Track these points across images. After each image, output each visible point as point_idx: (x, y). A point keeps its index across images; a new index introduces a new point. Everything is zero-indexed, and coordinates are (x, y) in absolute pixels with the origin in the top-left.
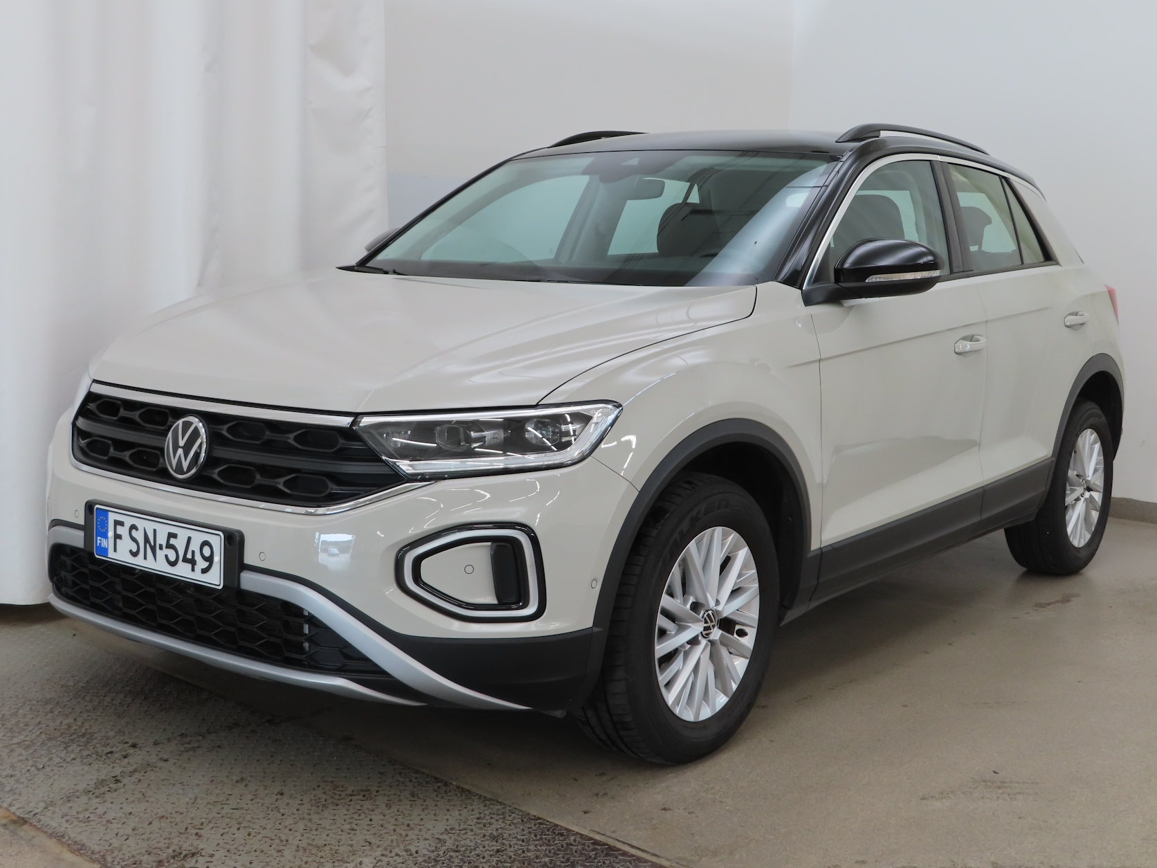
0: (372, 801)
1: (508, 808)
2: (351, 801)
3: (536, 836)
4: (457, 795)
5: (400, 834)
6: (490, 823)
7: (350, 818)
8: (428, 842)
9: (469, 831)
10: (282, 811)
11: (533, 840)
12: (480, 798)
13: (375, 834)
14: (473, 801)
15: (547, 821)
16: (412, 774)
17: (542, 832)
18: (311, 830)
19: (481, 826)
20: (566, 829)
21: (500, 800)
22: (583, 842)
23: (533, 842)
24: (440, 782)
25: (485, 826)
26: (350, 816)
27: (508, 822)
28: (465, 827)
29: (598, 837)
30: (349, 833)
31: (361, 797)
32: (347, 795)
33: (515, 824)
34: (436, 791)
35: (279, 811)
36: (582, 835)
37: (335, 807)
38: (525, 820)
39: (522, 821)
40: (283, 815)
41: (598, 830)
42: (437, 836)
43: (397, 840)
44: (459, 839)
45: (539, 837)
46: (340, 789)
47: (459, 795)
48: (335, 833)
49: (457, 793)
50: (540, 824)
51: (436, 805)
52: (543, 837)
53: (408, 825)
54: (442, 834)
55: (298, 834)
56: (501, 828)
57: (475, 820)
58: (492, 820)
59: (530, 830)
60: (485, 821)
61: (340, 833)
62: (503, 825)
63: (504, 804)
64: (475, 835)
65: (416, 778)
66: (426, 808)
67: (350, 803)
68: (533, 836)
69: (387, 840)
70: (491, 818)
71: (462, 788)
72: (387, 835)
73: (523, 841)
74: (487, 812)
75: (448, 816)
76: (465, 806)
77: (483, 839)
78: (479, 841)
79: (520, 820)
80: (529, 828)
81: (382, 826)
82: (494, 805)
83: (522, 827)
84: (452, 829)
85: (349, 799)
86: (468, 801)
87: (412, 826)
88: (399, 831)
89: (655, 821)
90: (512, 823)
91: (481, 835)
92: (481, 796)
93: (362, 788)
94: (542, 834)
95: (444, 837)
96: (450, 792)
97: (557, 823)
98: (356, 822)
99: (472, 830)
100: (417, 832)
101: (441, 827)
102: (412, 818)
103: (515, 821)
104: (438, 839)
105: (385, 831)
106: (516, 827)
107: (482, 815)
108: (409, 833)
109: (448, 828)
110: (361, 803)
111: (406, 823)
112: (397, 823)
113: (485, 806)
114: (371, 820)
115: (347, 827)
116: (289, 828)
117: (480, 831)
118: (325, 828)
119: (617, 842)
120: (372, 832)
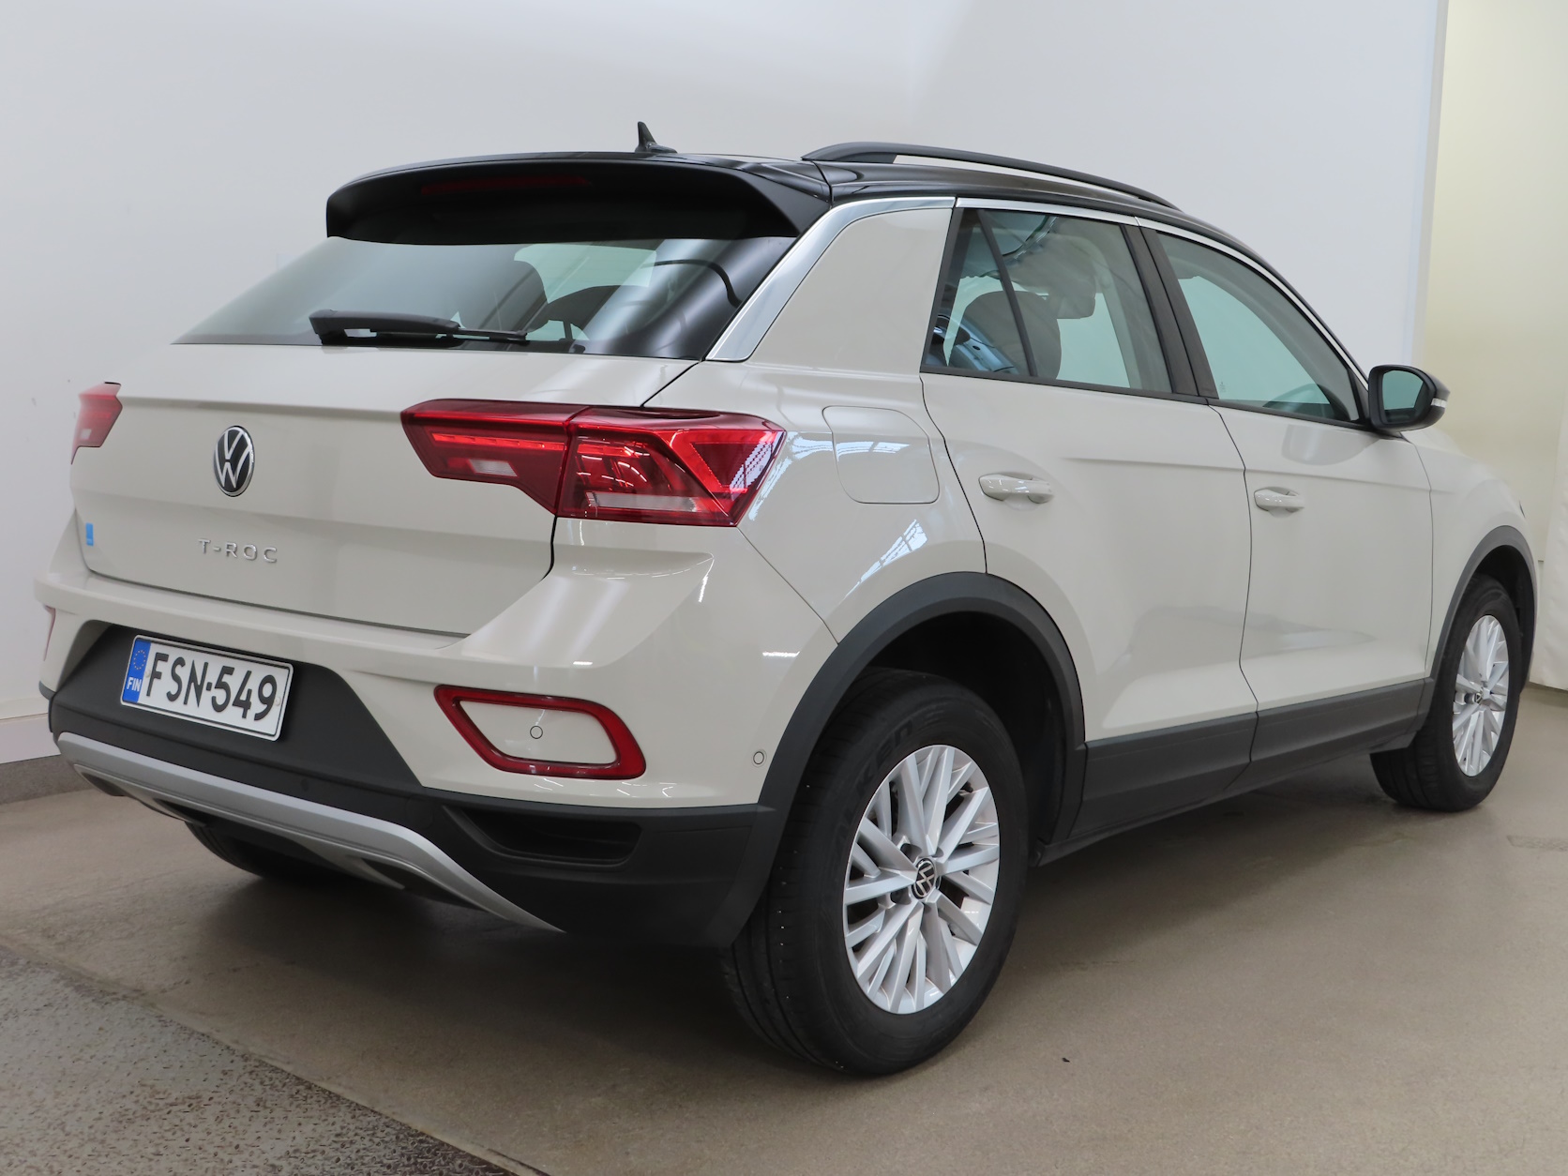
0: (199, 1112)
1: (383, 1120)
2: (169, 1113)
3: (409, 1159)
4: (319, 1101)
5: (222, 1160)
6: (351, 1142)
7: (159, 1138)
8: (256, 1170)
9: (318, 1154)
10: (68, 1129)
11: (404, 1166)
12: (349, 1106)
13: (186, 1160)
14: (339, 1111)
15: (432, 1138)
16: (267, 1073)
17: (420, 1154)
18: (99, 1156)
19: (338, 1146)
20: (454, 1148)
21: (376, 1109)
22: (471, 1166)
23: (402, 1169)
24: (302, 1084)
25: (343, 1146)
26: (160, 1135)
27: (377, 1140)
28: (317, 1147)
29: (495, 1160)
30: (151, 1160)
31: (185, 1107)
32: (167, 1104)
33: (387, 1142)
34: (292, 1096)
35: (63, 1130)
36: (473, 1157)
37: (145, 1123)
38: (402, 1136)
39: (397, 1138)
40: (67, 1135)
41: (499, 1149)
42: (272, 1161)
43: (214, 1167)
44: (302, 1165)
45: (412, 1160)
46: (161, 1096)
47: (323, 1101)
48: (131, 1160)
49: (321, 1099)
50: (421, 1141)
51: (286, 1118)
52: (419, 1160)
53: (237, 1147)
54: (279, 1159)
55: (79, 1162)
56: (364, 1149)
57: (333, 1138)
58: (357, 1138)
59: (404, 1151)
60: (345, 1139)
61: (139, 1159)
62: (368, 1144)
63: (380, 1114)
64: (326, 1159)
65: (271, 1079)
66: (270, 1122)
67: (167, 1116)
68: (404, 1160)
69: (201, 1168)
70: (356, 1135)
71: (330, 1093)
72: (203, 1161)
73: (389, 1167)
74: (352, 1127)
75: (297, 1134)
76: (324, 1117)
77: (333, 1166)
78: (327, 1168)
79: (394, 1137)
80: (403, 1148)
81: (200, 1149)
82: (366, 1115)
83: (393, 1147)
84: (296, 1151)
85: (168, 1110)
86: (332, 1111)
87: (241, 1148)
88: (221, 1155)
89: (581, 1136)
90: (383, 1141)
91: (334, 1160)
92: (352, 1103)
93: (191, 1094)
94: (418, 1157)
95: (283, 1163)
96: (312, 1097)
97: (446, 1140)
98: (166, 1143)
99: (323, 1152)
100: (246, 1155)
101: (282, 1148)
102: (246, 1136)
103: (386, 1139)
104: (273, 1166)
105: (202, 1156)
106: (385, 1148)
107: (344, 1131)
108: (235, 1158)
109: (291, 1150)
110: (182, 1115)
111: (235, 1143)
112: (223, 1144)
113: (354, 1117)
114: (187, 1140)
115: (151, 1150)
116: (68, 1153)
117: (332, 1154)
118: (119, 1153)
119: (520, 1167)
120: (184, 1156)
